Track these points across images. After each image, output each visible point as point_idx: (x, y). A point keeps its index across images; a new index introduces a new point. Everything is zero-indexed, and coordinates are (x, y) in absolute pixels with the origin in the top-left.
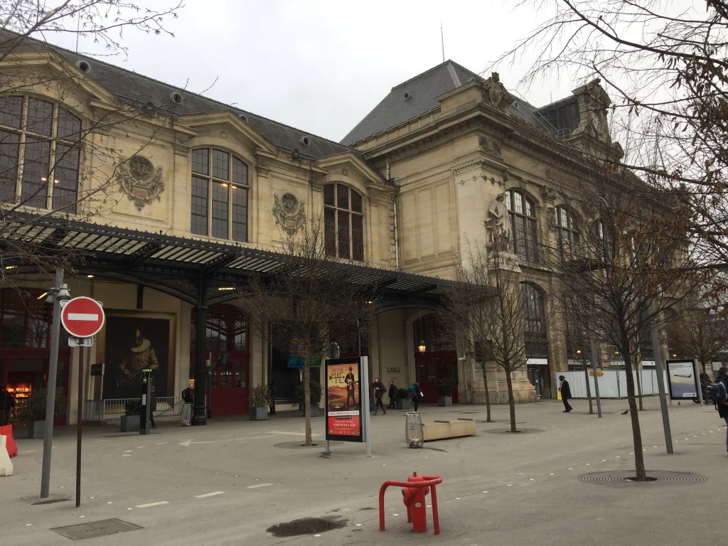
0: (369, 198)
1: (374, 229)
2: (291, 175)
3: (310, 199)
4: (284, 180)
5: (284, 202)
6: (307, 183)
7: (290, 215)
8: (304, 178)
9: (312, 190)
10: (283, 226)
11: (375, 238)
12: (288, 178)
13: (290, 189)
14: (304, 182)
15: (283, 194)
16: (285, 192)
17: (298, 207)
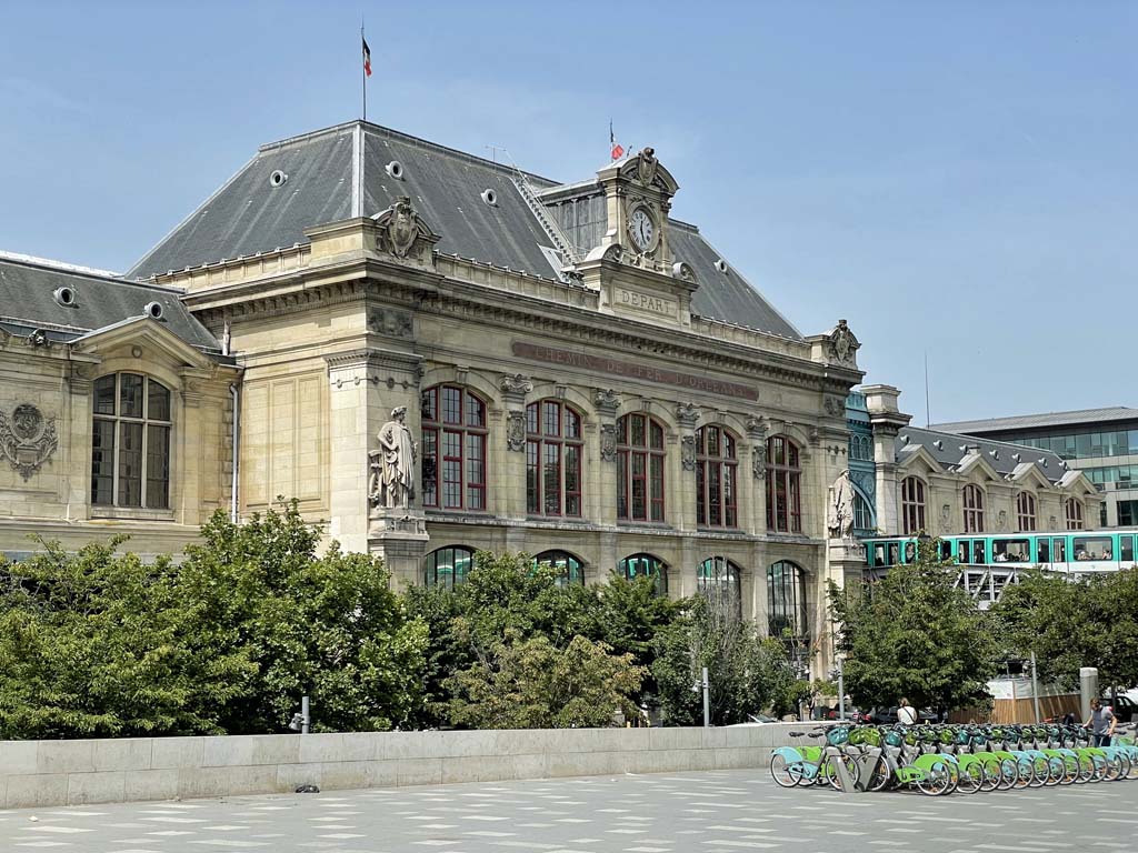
0: (182, 394)
1: (192, 449)
2: (33, 372)
3: (67, 410)
4: (17, 381)
5: (16, 420)
6: (62, 381)
7: (27, 441)
8: (55, 373)
9: (71, 393)
10: (13, 463)
11: (193, 465)
12: (26, 377)
13: (28, 397)
14: (56, 380)
15: (15, 408)
16: (20, 402)
17: (43, 426)
